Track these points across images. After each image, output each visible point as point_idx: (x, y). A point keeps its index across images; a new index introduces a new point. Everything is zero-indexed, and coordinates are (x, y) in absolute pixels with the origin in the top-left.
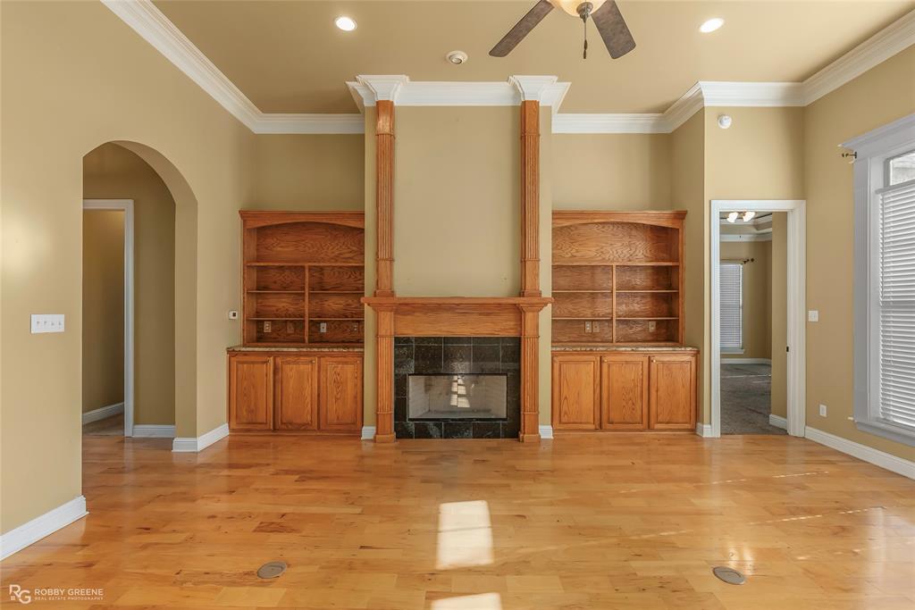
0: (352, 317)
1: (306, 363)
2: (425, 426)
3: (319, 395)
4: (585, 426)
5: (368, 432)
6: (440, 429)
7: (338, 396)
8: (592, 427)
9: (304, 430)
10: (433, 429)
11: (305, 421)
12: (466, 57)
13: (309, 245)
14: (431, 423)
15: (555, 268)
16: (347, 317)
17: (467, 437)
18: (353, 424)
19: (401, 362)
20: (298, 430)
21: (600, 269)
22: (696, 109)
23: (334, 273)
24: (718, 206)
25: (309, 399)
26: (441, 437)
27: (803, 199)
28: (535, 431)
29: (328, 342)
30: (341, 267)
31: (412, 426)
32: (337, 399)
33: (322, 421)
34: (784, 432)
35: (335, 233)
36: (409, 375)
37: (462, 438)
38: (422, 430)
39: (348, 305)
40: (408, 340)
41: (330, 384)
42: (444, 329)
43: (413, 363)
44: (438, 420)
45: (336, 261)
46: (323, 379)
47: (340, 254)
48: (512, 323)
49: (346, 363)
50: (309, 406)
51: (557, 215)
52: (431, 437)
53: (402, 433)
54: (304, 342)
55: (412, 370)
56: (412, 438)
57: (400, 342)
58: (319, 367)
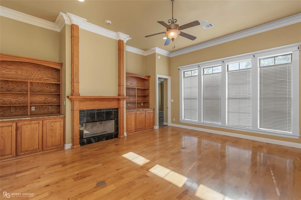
0: (48, 104)
1: (35, 123)
2: (90, 140)
3: (42, 136)
4: (133, 131)
5: (68, 146)
6: (95, 139)
7: (52, 135)
8: (134, 131)
9: (35, 152)
10: (93, 140)
11: (35, 149)
12: (111, 23)
13: (24, 72)
14: (92, 138)
15: (127, 88)
16: (46, 104)
17: (104, 140)
18: (60, 145)
19: (82, 119)
20: (32, 153)
21: (131, 89)
22: (154, 52)
23: (39, 86)
24: (158, 76)
25: (37, 138)
26: (96, 142)
27: (170, 76)
28: (123, 134)
29: (35, 114)
30: (42, 83)
31: (85, 141)
32: (52, 137)
33: (44, 146)
34: (167, 126)
35: (39, 68)
36: (84, 123)
37: (102, 141)
38: (89, 142)
39: (46, 99)
40: (83, 111)
41: (49, 130)
42: (96, 106)
43: (85, 119)
44: (94, 136)
45: (40, 80)
46: (44, 129)
47: (42, 78)
48: (116, 104)
49: (56, 122)
50: (37, 142)
51: (127, 73)
52: (92, 143)
53: (82, 144)
54: (27, 115)
55: (85, 121)
56: (86, 145)
57: (81, 112)
58: (43, 125)
